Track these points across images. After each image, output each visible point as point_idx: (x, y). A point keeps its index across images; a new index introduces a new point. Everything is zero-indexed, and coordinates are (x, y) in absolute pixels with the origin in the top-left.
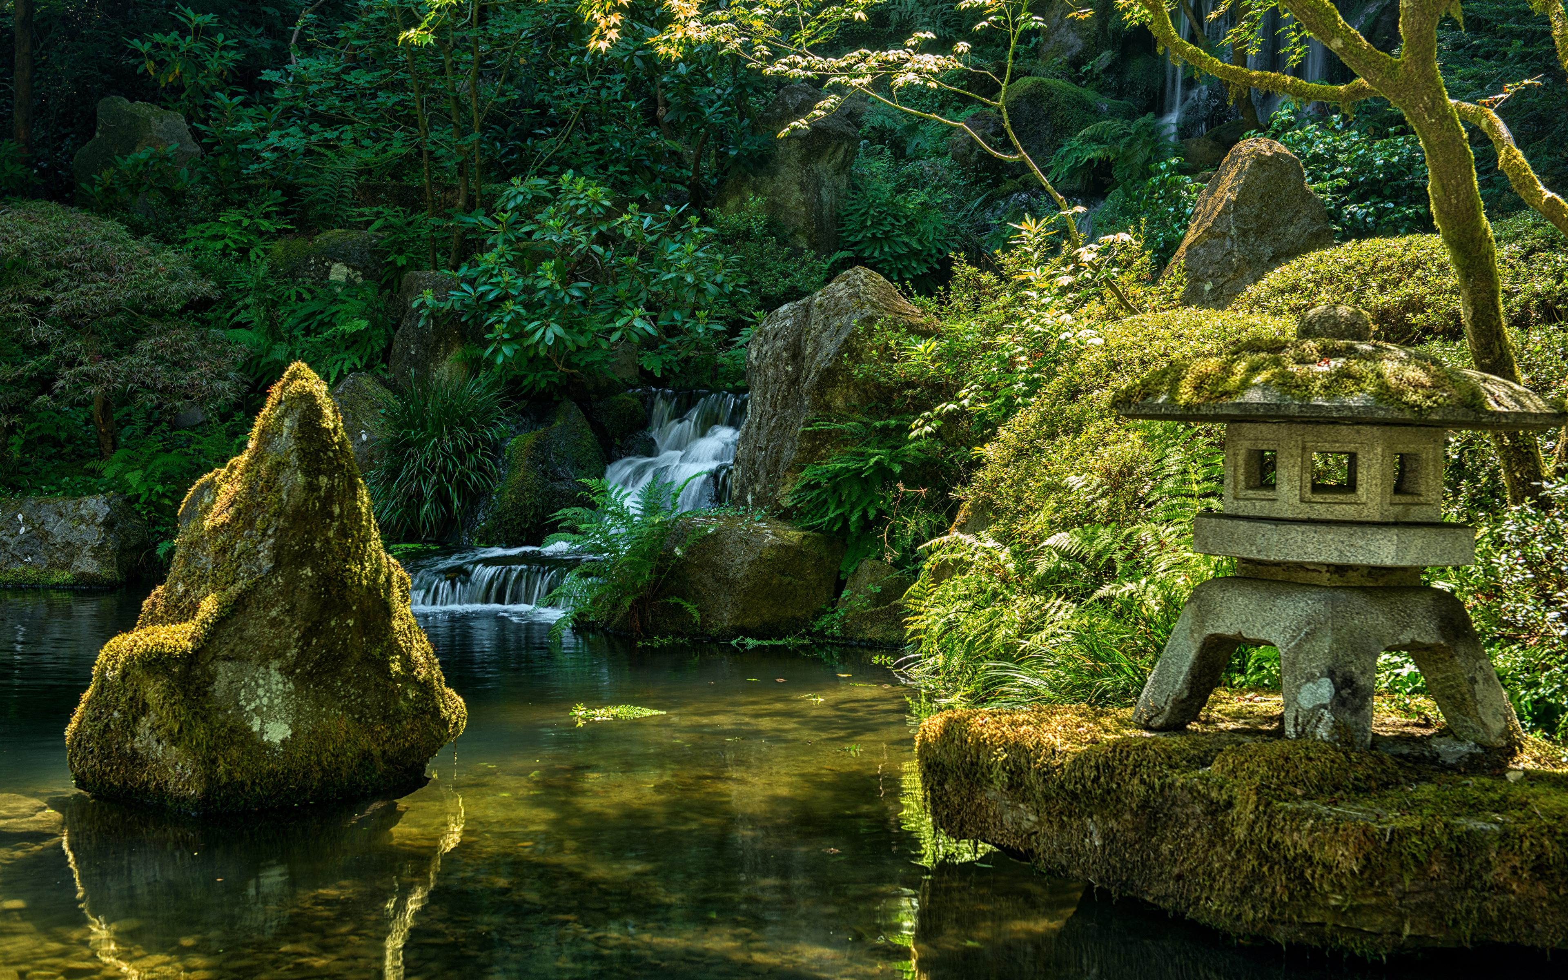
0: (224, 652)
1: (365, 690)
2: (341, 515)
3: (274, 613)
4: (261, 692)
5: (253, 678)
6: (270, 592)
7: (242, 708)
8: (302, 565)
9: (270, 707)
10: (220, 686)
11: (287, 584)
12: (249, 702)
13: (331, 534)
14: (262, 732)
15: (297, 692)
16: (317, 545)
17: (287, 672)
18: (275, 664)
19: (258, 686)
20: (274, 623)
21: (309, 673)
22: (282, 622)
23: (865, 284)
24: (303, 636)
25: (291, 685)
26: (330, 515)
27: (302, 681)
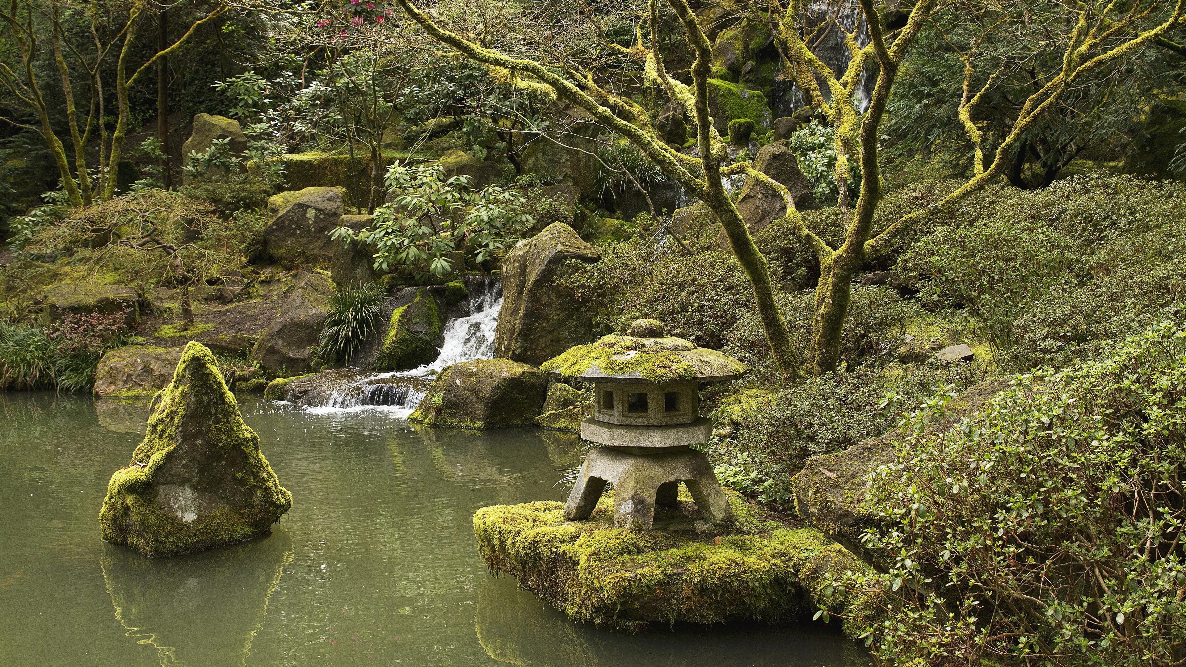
0: (162, 481)
1: (234, 494)
2: (215, 414)
3: (184, 462)
4: (181, 498)
5: (177, 492)
6: (181, 452)
7: (172, 507)
8: (197, 439)
9: (186, 505)
10: (161, 497)
11: (190, 448)
12: (175, 503)
13: (211, 423)
14: (182, 517)
15: (199, 497)
16: (204, 429)
17: (194, 488)
18: (188, 485)
19: (179, 496)
20: (184, 466)
21: (205, 488)
22: (189, 466)
23: (559, 233)
24: (200, 471)
25: (196, 494)
26: (210, 414)
27: (203, 491)
